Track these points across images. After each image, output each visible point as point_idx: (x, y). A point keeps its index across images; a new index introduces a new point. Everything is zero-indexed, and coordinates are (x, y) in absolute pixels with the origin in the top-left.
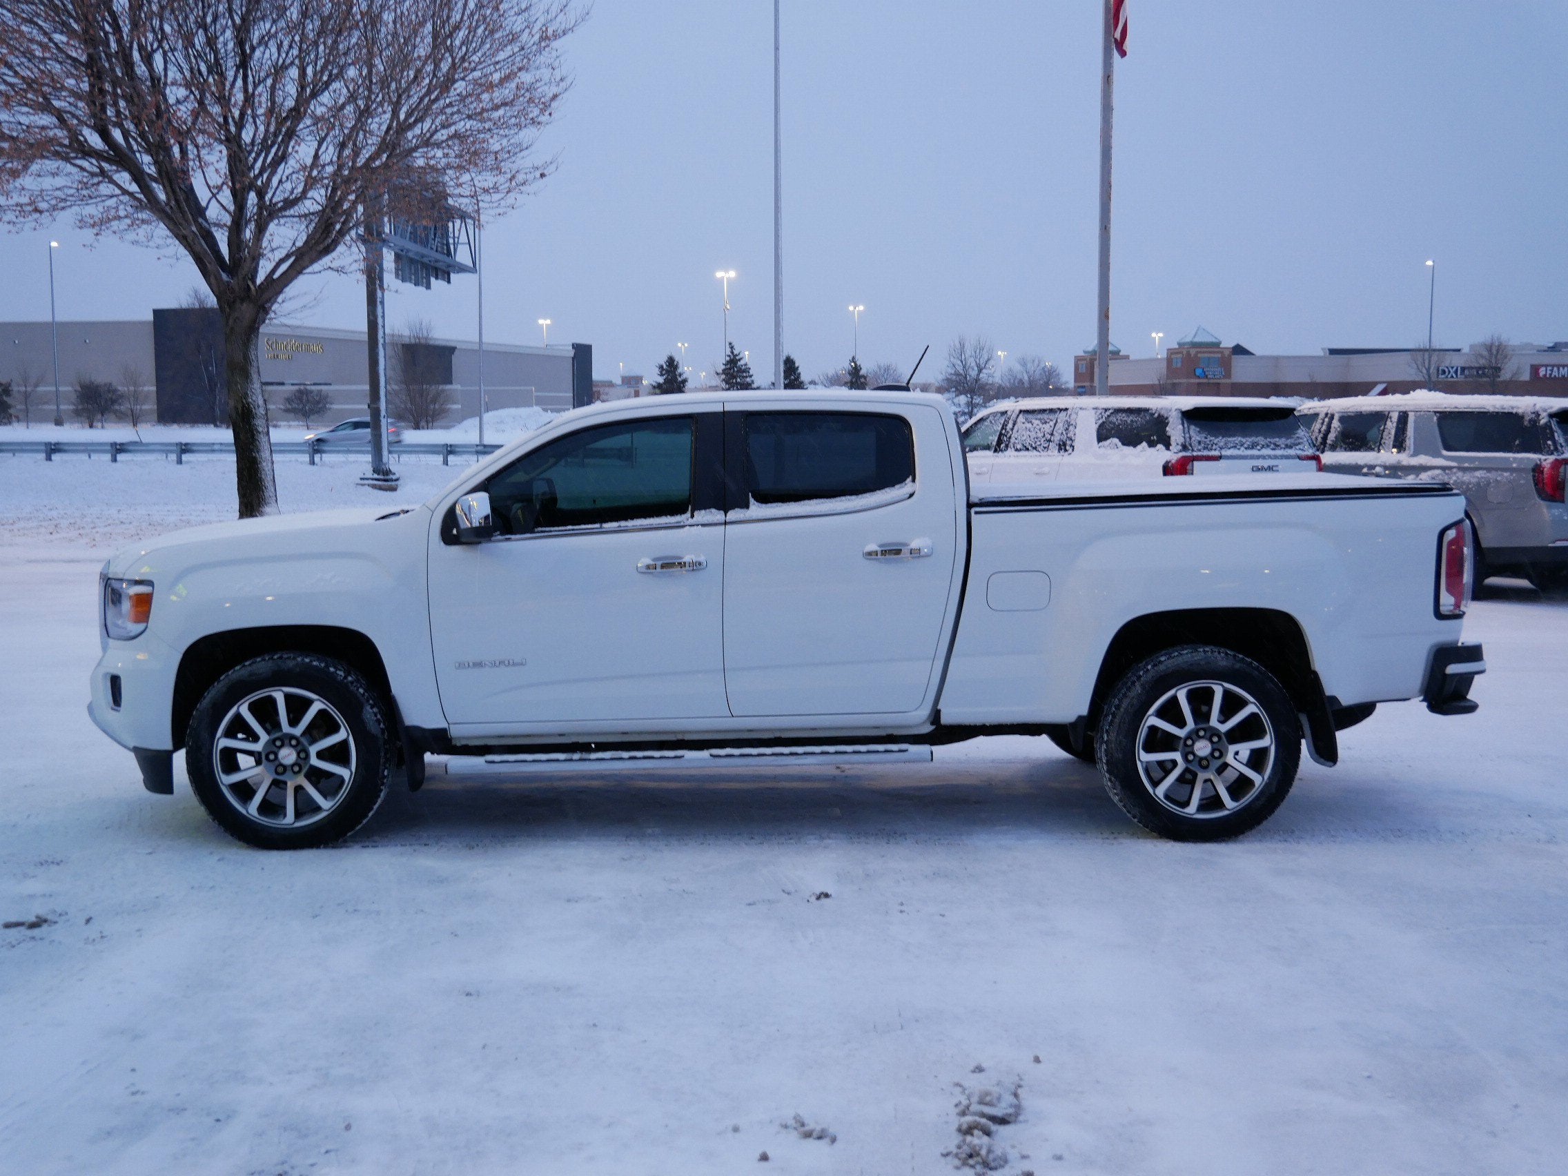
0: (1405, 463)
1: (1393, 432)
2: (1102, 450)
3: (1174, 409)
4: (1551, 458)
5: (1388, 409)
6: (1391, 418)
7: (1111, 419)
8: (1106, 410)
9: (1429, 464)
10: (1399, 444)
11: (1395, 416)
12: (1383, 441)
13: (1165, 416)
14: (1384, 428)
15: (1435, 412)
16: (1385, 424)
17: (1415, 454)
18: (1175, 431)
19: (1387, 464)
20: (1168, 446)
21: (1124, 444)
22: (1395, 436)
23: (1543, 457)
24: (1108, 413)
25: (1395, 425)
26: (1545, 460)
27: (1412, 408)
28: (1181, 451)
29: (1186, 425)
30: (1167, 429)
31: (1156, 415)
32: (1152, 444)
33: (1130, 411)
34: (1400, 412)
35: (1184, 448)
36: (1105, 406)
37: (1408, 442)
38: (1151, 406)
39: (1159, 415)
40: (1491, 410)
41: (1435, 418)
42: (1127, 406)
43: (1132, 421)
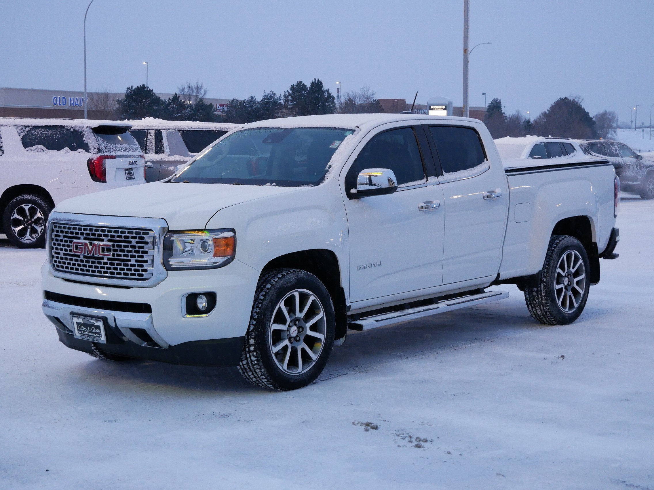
0: (166, 159)
1: (153, 141)
2: (30, 153)
3: (85, 127)
4: (256, 157)
5: (146, 128)
6: (150, 133)
7: (32, 132)
8: (26, 127)
9: (182, 160)
10: (159, 150)
11: (153, 133)
12: (147, 147)
13: (80, 131)
14: (147, 140)
15: (179, 131)
16: (147, 137)
17: (171, 155)
18: (91, 140)
19: (155, 160)
20: (87, 150)
21: (48, 148)
22: (155, 144)
23: (251, 157)
24: (27, 129)
25: (154, 137)
26: (253, 158)
27: (163, 128)
28: (98, 153)
29: (96, 137)
30: (84, 139)
31: (72, 130)
32: (73, 149)
33: (47, 127)
34: (155, 130)
35: (99, 151)
36: (24, 124)
37: (165, 148)
38: (66, 125)
39: (74, 130)
40: (214, 129)
41: (180, 134)
42: (45, 124)
43: (51, 134)
